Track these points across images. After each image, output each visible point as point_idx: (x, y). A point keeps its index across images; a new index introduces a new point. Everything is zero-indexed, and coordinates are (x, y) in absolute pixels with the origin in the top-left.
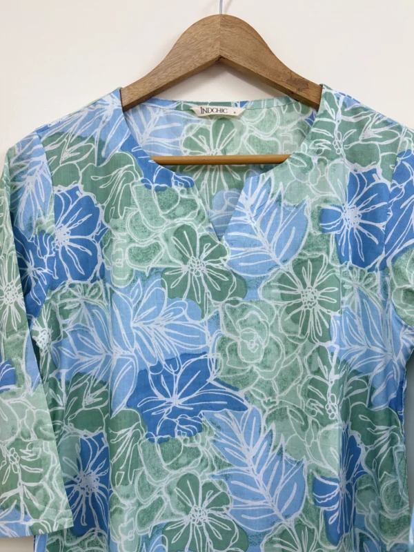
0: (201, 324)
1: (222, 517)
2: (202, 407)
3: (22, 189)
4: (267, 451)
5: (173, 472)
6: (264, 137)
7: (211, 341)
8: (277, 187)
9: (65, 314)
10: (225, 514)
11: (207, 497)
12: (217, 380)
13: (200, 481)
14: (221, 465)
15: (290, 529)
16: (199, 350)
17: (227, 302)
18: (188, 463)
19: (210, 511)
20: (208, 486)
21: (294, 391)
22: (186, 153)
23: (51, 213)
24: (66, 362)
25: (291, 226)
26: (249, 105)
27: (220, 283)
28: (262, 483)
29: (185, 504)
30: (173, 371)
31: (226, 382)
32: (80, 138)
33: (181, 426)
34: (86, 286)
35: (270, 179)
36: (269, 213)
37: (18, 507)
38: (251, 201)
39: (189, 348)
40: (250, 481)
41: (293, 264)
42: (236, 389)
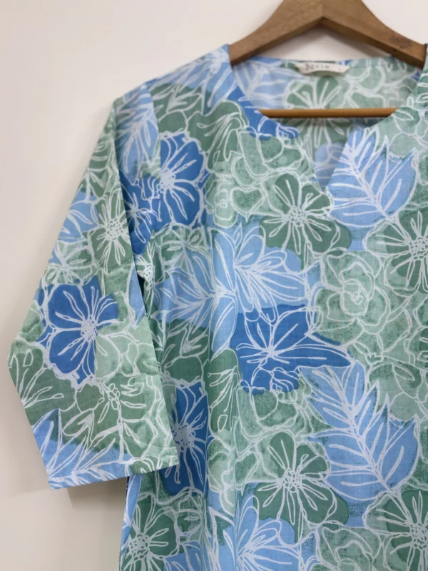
0: (302, 276)
1: (318, 484)
2: (299, 362)
3: (127, 136)
4: (371, 411)
5: (267, 429)
6: (369, 94)
7: (311, 293)
8: (382, 140)
9: (168, 256)
10: (321, 481)
11: (302, 461)
12: (316, 334)
13: (295, 442)
14: (318, 427)
15: (395, 499)
16: (297, 302)
17: (330, 253)
18: (283, 421)
19: (304, 477)
20: (304, 449)
21: (400, 347)
22: (289, 107)
23: (157, 157)
24: (167, 303)
25: (397, 177)
26: (353, 64)
27: (322, 233)
28: (365, 446)
29: (278, 466)
30: (269, 322)
31: (326, 336)
32: (188, 89)
33: (276, 380)
34: (188, 232)
35: (374, 133)
36: (375, 165)
37: (116, 446)
38: (356, 153)
39: (287, 300)
40: (351, 443)
41: (400, 216)
42: (338, 344)
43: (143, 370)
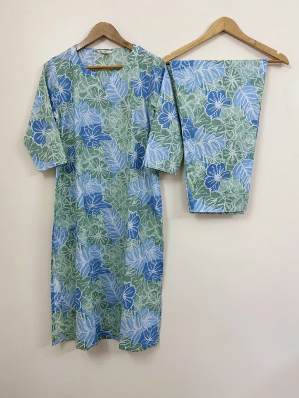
0: (100, 116)
1: (106, 170)
2: (100, 140)
3: (49, 76)
4: (117, 151)
5: (92, 157)
6: (118, 60)
7: (102, 121)
8: (120, 75)
9: (63, 112)
11: (102, 165)
12: (104, 132)
13: (100, 160)
14: (105, 156)
15: (123, 172)
16: (99, 123)
17: (107, 109)
18: (96, 155)
19: (102, 168)
20: (102, 162)
21: (124, 134)
22: (96, 65)
23: (58, 83)
24: (63, 125)
25: (124, 87)
26: (114, 50)
27: (105, 103)
28: (116, 160)
29: (95, 166)
30: (92, 129)
31: (106, 132)
32: (65, 61)
33: (94, 144)
34: (68, 104)
35: (118, 73)
36: (118, 83)
38: (113, 79)
39: (96, 123)
40: (113, 159)
41: (125, 98)
42: (109, 134)
43: (58, 141)
